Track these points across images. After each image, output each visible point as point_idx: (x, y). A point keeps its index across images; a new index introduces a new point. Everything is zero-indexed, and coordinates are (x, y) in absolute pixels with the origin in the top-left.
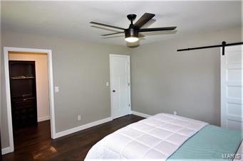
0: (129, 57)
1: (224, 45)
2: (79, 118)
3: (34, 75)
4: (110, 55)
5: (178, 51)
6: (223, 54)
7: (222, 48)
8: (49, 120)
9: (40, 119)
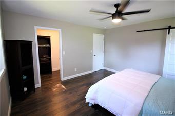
0: (104, 36)
1: (170, 28)
2: (76, 70)
3: (50, 45)
4: (94, 34)
5: (137, 32)
6: (169, 34)
7: (168, 30)
8: (59, 70)
9: (53, 69)
